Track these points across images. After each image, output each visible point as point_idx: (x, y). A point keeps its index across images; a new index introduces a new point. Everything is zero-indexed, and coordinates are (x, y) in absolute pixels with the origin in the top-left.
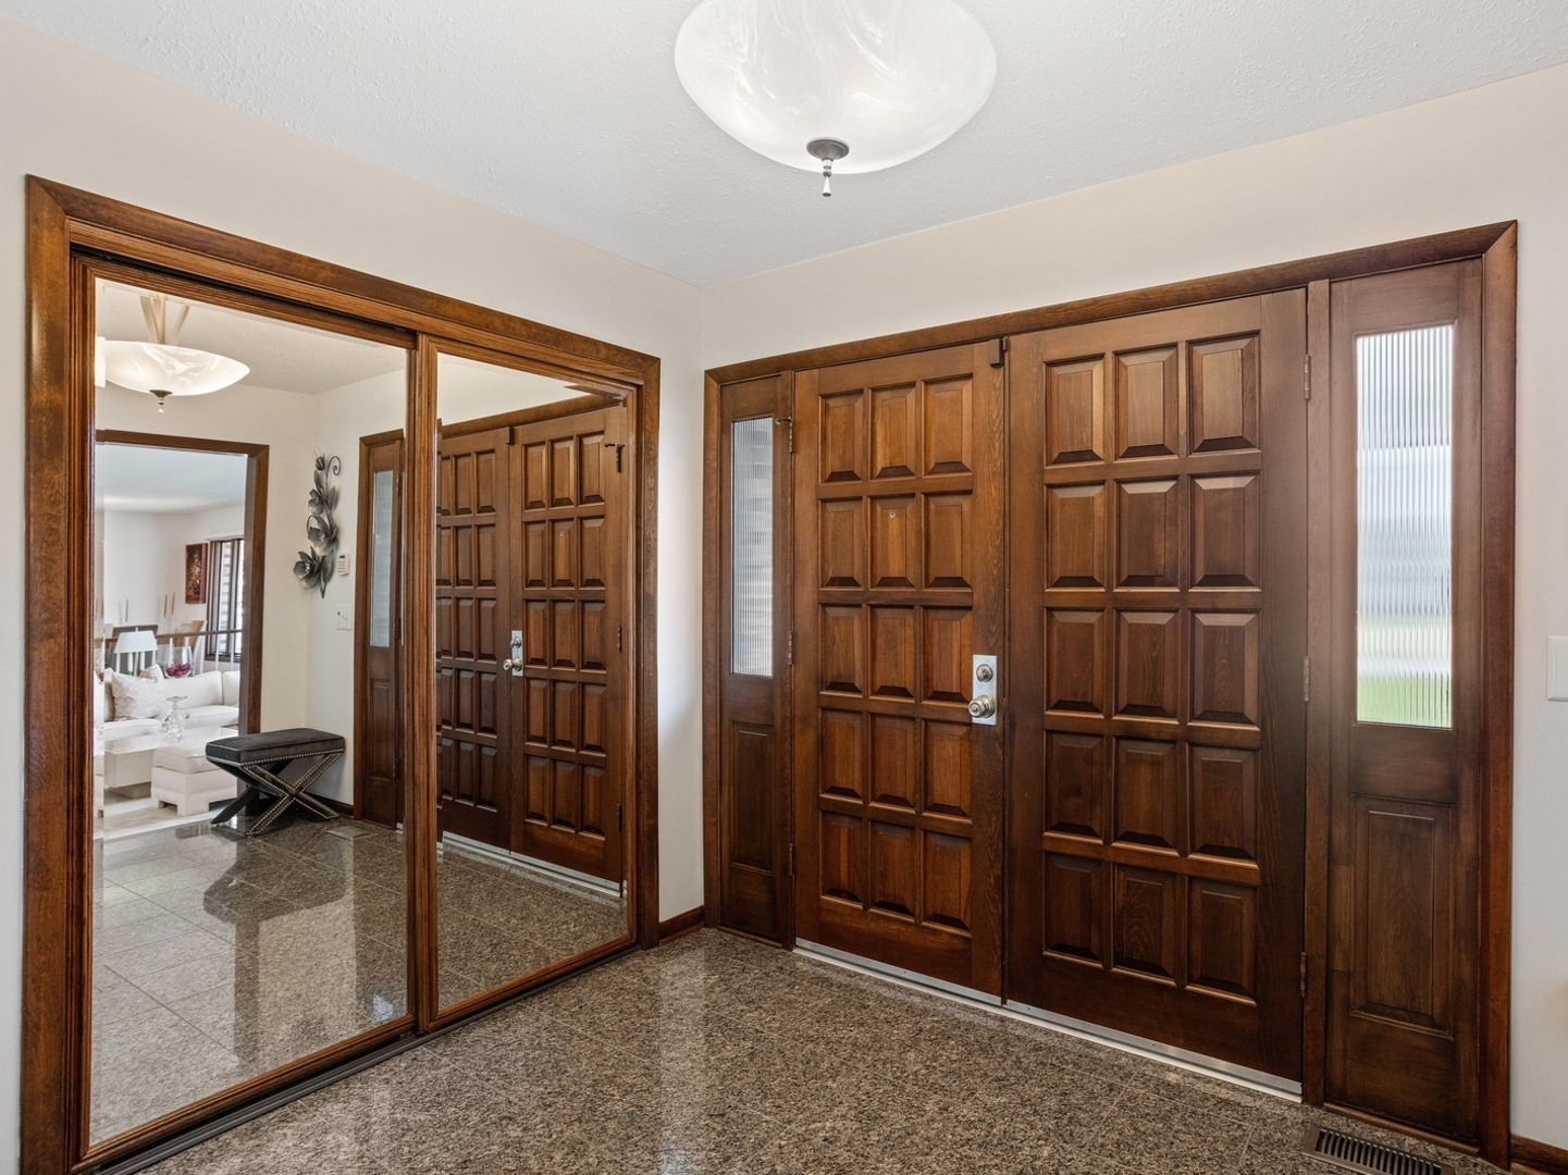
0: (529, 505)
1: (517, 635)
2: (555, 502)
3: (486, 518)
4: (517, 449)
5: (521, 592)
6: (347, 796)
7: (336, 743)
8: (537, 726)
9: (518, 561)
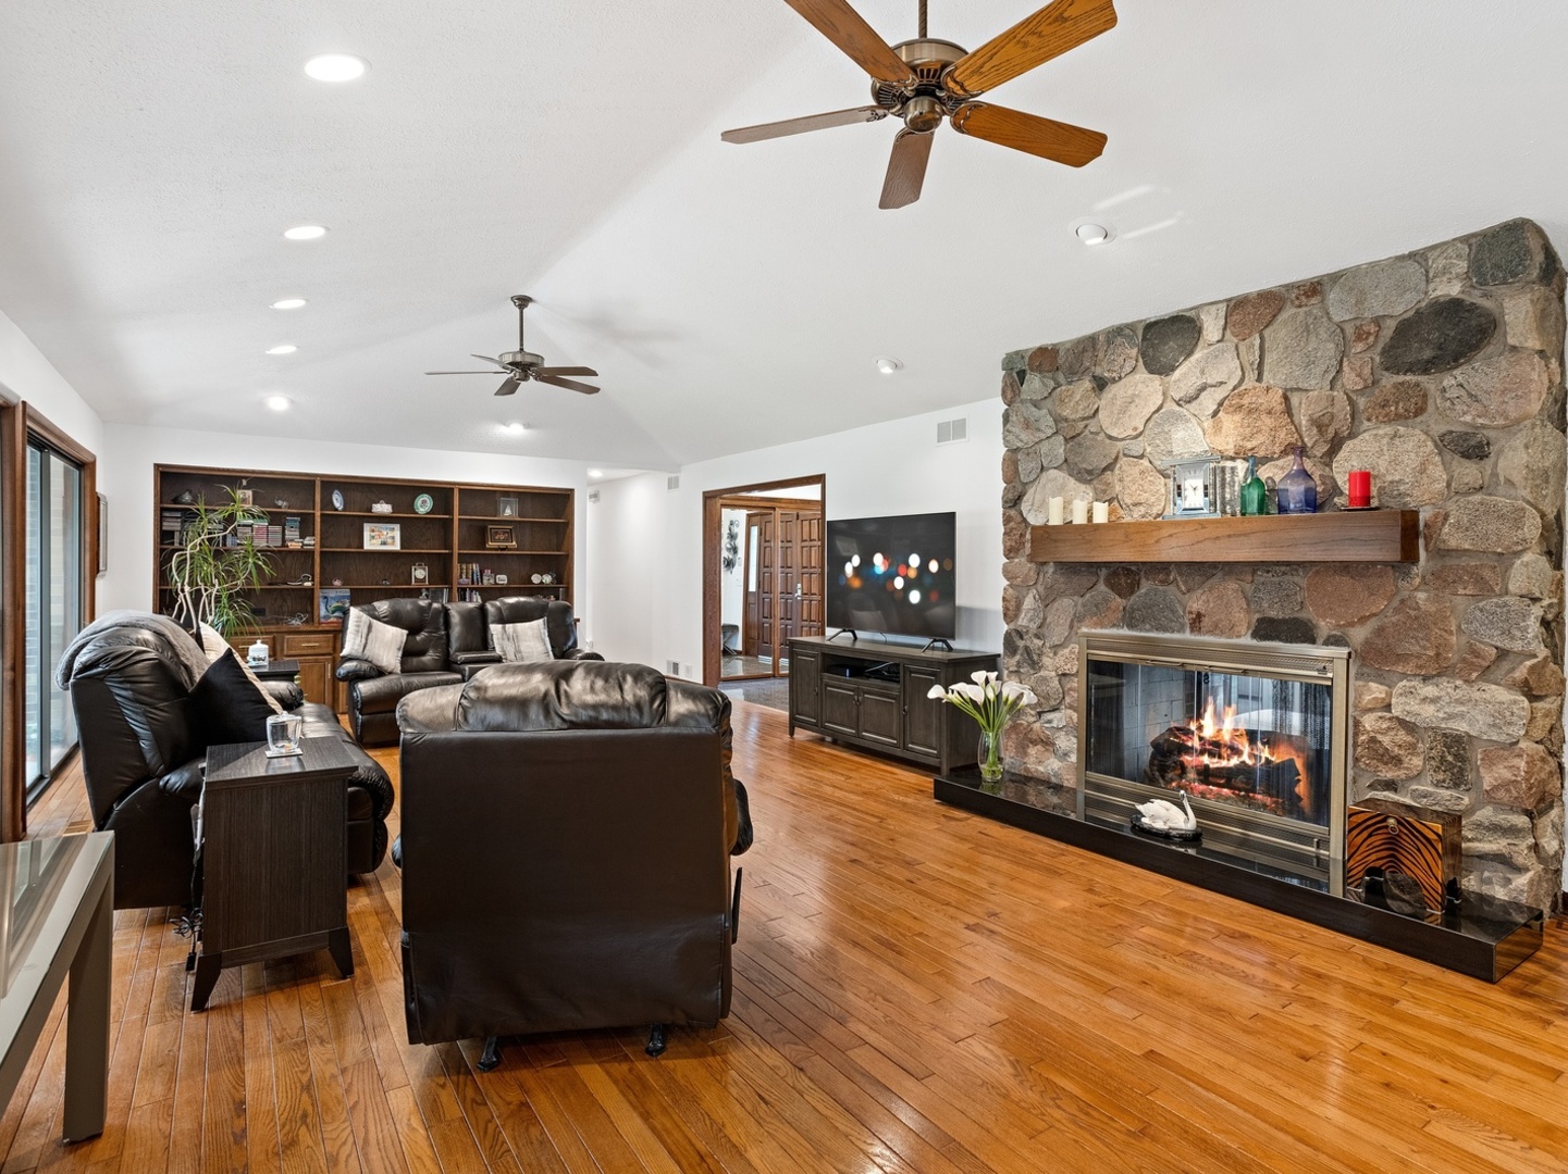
0: (803, 541)
1: (799, 585)
2: (811, 540)
3: (789, 544)
4: (799, 521)
5: (801, 571)
6: (739, 647)
7: (736, 627)
8: (805, 617)
9: (800, 561)
